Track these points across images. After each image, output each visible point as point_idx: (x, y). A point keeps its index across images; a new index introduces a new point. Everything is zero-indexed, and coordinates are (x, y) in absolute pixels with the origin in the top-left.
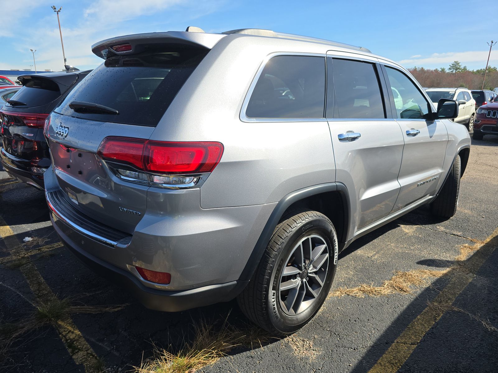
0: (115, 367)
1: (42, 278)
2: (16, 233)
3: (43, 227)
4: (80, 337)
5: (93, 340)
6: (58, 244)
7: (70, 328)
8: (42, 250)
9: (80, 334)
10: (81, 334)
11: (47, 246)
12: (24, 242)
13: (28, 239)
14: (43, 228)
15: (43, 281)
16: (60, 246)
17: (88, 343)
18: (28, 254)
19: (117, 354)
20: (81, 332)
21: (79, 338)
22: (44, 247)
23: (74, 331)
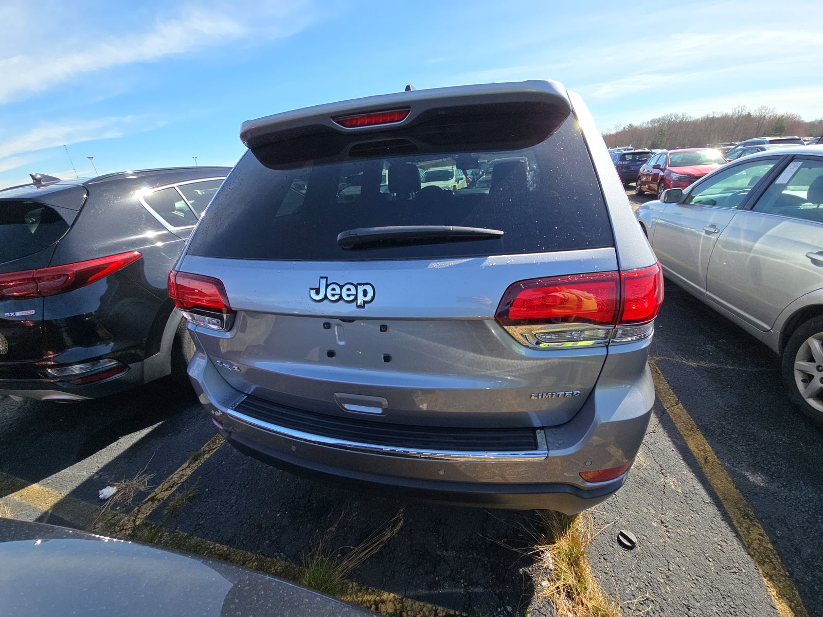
0: (499, 610)
1: (217, 545)
2: (66, 492)
3: (111, 459)
4: (401, 601)
5: (423, 592)
6: (178, 475)
7: (372, 598)
8: (159, 496)
9: (394, 597)
10: (397, 596)
11: (160, 487)
12: (105, 500)
13: (108, 492)
14: (113, 461)
15: (225, 549)
16: (186, 477)
17: (422, 601)
18: (139, 516)
19: (480, 590)
20: (393, 593)
21: (402, 603)
22: (157, 490)
23: (382, 598)
